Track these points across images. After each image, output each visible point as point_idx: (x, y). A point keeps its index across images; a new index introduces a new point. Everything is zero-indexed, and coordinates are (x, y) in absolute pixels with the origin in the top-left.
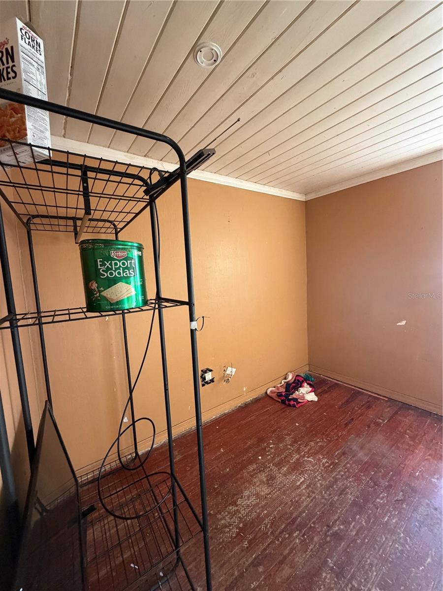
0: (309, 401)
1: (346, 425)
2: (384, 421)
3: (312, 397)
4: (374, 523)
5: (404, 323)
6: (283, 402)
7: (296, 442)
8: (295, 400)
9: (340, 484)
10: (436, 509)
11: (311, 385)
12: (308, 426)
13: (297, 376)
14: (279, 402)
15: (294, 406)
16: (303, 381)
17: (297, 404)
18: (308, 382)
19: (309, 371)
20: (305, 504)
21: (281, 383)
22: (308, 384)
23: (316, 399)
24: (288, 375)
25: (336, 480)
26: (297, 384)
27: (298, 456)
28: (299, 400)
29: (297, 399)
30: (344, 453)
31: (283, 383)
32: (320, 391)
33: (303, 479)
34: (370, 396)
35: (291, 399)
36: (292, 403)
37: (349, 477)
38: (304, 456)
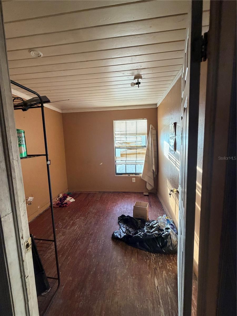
0: (71, 202)
1: (87, 205)
2: (99, 199)
3: (72, 200)
4: (101, 225)
5: (102, 164)
6: (60, 206)
7: (70, 217)
8: (66, 203)
9: (89, 221)
10: (114, 214)
11: (71, 196)
12: (74, 210)
13: (64, 194)
14: (58, 207)
15: (66, 206)
16: (67, 196)
17: (67, 205)
18: (69, 195)
19: (68, 191)
20: (79, 232)
21: (57, 200)
22: (69, 196)
23: (74, 200)
24: (60, 195)
25: (88, 221)
26: (65, 197)
27: (73, 221)
28: (68, 203)
29: (67, 203)
30: (89, 213)
31: (58, 199)
32: (75, 197)
33: (77, 227)
34: (93, 193)
35: (64, 204)
36: (65, 205)
37: (92, 218)
38: (75, 220)
